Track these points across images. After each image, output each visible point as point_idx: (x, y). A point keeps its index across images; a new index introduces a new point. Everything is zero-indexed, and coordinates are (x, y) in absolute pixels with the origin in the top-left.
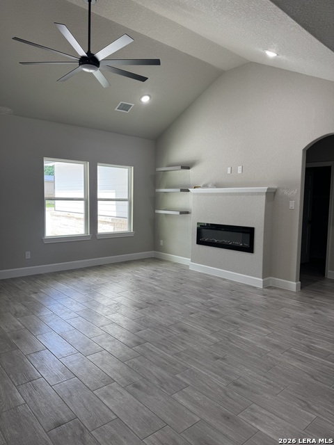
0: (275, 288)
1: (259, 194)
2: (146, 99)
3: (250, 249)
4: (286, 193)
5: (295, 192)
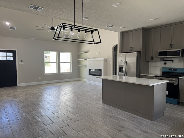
1: (102, 60)
3: (101, 75)
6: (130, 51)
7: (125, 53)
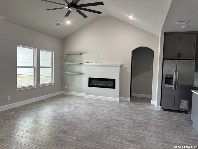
0: (123, 101)
1: (117, 66)
2: (68, 23)
3: (114, 87)
4: (125, 66)
5: (129, 66)
6: (178, 58)
7: (176, 60)
